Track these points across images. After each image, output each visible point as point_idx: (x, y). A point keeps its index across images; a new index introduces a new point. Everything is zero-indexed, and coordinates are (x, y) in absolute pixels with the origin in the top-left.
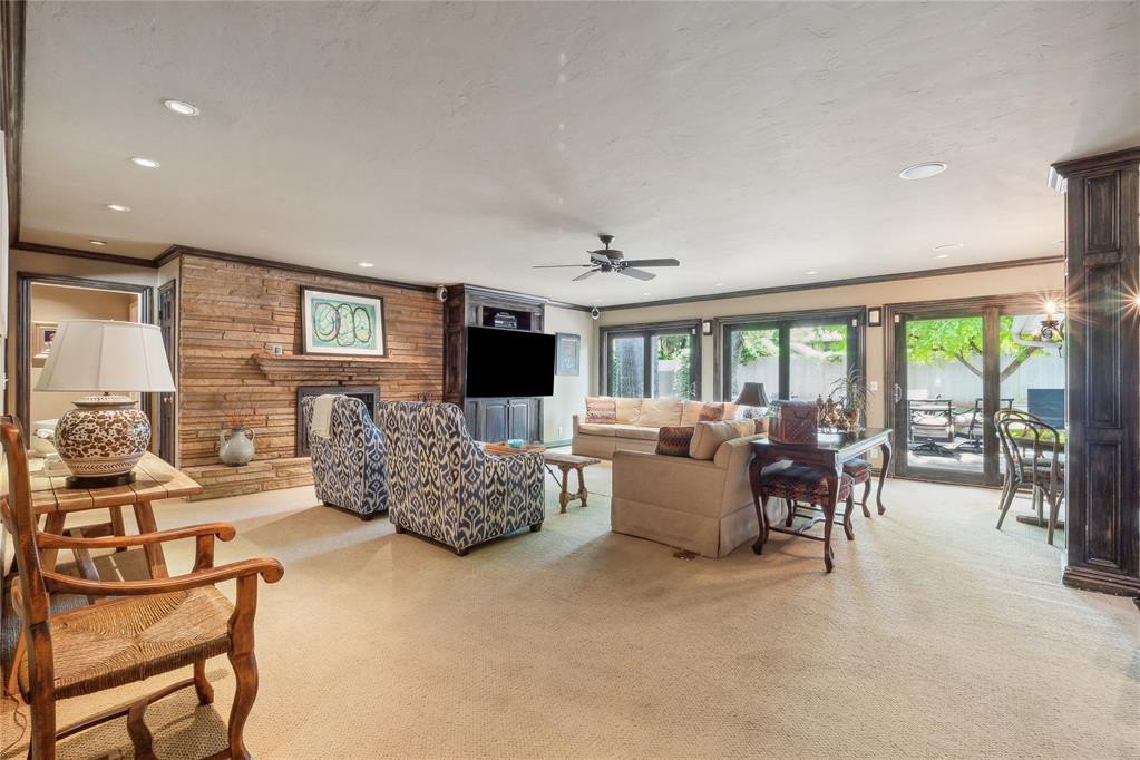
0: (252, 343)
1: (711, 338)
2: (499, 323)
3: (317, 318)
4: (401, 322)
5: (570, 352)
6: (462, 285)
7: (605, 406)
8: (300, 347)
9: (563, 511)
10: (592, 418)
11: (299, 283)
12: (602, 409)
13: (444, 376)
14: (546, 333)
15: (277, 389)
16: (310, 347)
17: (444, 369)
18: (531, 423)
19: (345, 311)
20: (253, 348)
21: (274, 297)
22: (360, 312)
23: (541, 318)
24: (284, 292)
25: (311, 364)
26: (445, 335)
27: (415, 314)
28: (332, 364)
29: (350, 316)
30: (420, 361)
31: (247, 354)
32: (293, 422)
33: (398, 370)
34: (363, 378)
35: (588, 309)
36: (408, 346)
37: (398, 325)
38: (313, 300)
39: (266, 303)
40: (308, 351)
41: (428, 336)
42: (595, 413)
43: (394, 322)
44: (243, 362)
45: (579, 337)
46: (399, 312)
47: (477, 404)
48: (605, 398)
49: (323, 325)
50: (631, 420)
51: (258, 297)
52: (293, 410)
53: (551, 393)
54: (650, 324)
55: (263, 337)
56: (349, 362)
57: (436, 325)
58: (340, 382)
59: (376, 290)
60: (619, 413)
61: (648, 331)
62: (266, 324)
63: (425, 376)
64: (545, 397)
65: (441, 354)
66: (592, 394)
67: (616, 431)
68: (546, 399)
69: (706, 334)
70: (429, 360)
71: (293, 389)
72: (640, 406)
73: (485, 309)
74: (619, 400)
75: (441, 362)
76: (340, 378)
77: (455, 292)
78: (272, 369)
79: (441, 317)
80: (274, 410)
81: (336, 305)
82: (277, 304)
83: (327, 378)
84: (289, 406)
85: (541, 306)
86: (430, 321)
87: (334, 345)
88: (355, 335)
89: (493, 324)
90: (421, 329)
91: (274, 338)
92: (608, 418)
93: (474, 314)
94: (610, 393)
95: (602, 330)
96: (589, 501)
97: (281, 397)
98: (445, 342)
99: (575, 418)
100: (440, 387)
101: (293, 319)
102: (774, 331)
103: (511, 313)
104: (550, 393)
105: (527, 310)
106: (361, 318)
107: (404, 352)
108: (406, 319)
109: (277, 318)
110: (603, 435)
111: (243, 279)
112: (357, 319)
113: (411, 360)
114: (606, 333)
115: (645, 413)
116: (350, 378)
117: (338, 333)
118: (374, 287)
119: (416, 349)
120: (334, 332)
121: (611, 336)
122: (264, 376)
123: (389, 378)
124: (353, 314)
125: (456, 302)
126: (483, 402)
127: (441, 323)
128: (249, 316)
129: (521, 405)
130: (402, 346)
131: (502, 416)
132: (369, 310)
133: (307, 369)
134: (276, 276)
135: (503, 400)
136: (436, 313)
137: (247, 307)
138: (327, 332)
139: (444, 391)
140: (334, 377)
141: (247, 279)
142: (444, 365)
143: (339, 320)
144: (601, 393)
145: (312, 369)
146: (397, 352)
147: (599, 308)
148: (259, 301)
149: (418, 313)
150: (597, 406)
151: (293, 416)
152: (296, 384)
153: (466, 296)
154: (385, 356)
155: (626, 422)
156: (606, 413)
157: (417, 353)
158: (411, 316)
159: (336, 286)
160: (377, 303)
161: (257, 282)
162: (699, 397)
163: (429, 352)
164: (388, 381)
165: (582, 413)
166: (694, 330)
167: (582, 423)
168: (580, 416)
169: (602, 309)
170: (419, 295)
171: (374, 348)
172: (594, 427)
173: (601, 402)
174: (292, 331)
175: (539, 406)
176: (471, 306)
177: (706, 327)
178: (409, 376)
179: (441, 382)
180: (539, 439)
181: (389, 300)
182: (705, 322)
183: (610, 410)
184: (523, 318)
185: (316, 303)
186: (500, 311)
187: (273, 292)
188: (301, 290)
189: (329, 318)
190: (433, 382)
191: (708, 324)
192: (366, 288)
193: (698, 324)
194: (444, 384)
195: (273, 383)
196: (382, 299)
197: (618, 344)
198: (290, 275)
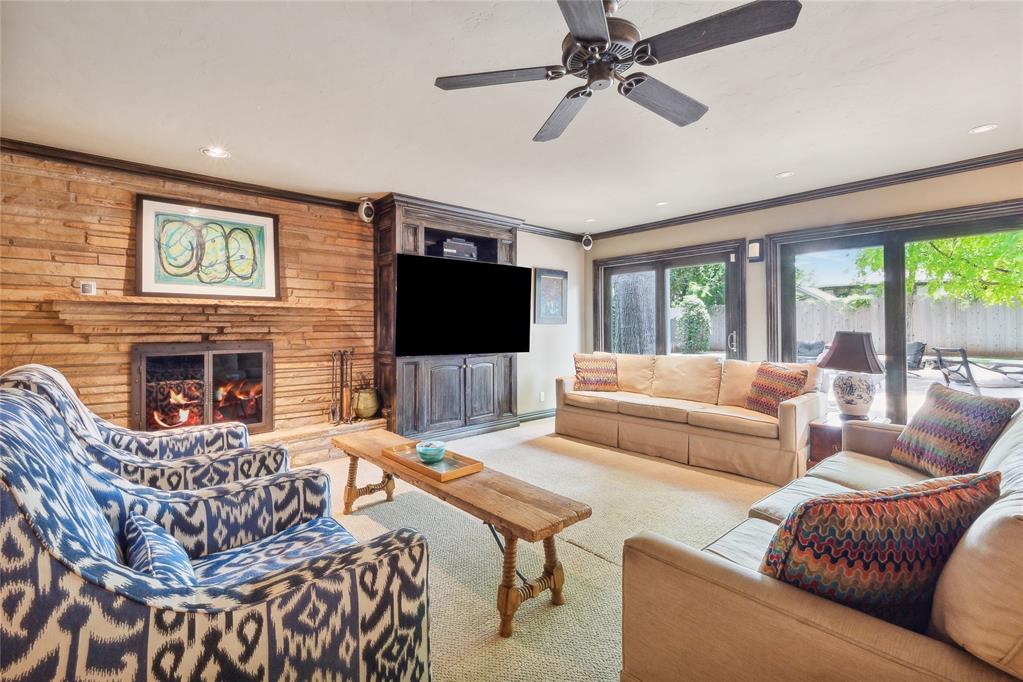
0: (48, 279)
1: (760, 267)
2: (450, 251)
3: (164, 241)
4: (308, 251)
5: (553, 292)
6: (391, 195)
7: (604, 365)
8: (133, 285)
9: (505, 632)
10: (583, 383)
11: (135, 190)
12: (597, 370)
13: (375, 326)
14: (519, 265)
15: (96, 347)
16: (149, 284)
17: (375, 317)
18: (499, 390)
19: (213, 234)
20: (49, 285)
21: (88, 209)
22: (239, 235)
23: (512, 247)
24: (109, 203)
25: (149, 309)
26: (375, 270)
27: (329, 240)
28: (184, 310)
29: (221, 241)
30: (341, 305)
31: (38, 295)
32: (125, 397)
33: (298, 319)
34: (242, 330)
35: (577, 238)
36: (320, 285)
37: (303, 255)
38: (157, 215)
39: (73, 217)
40: (145, 289)
41: (352, 271)
42: (587, 375)
43: (297, 251)
44: (31, 307)
45: (565, 274)
46: (305, 237)
47: (416, 365)
48: (601, 354)
49: (173, 251)
50: (641, 387)
51: (60, 207)
52: (124, 379)
53: (526, 349)
54: (665, 252)
55: (69, 269)
56: (216, 307)
57: (363, 257)
58: (206, 337)
59: (266, 205)
60: (621, 376)
61: (660, 261)
62: (76, 249)
63: (347, 327)
64: (519, 354)
65: (371, 296)
66: (584, 349)
67: (619, 404)
68: (520, 355)
69: (753, 260)
70: (352, 304)
71: (124, 348)
72: (652, 367)
73: (429, 233)
74: (622, 358)
75: (370, 306)
76: (204, 331)
77: (384, 208)
78: (78, 317)
79: (371, 245)
80: (88, 380)
81: (197, 223)
82: (95, 219)
83: (181, 330)
84: (119, 372)
85: (512, 231)
86: (353, 251)
87: (191, 282)
88: (229, 269)
89: (442, 253)
90: (339, 262)
91: (91, 270)
92: (606, 383)
93: (411, 239)
94: (607, 348)
95: (597, 264)
96: (567, 590)
97: (102, 360)
98: (375, 279)
99: (560, 383)
100: (370, 342)
101: (124, 243)
102: (875, 249)
103: (469, 238)
104: (524, 346)
105: (492, 236)
106: (240, 245)
107: (313, 294)
108: (315, 246)
109: (95, 241)
110: (599, 409)
111: (31, 179)
112: (233, 244)
113: (321, 304)
114: (603, 269)
115: (661, 377)
116: (221, 331)
117: (199, 264)
118: (263, 201)
119: (333, 288)
120: (194, 263)
121: (609, 271)
122: (68, 328)
123: (285, 329)
124: (227, 237)
125: (386, 223)
126: (427, 363)
127: (371, 253)
128: (43, 237)
129: (485, 365)
130: (310, 284)
131: (455, 381)
132: (254, 233)
133: (143, 318)
134: (93, 178)
135: (458, 359)
136: (362, 238)
137: (37, 223)
138: (181, 261)
139: (375, 345)
140: (192, 330)
141: (38, 180)
142: (375, 312)
143: (201, 246)
144: (596, 348)
145: (150, 318)
146: (302, 293)
147: (591, 236)
148: (61, 214)
149: (336, 238)
150: (591, 365)
151: (125, 388)
152: (129, 339)
153: (399, 213)
154: (279, 297)
155: (634, 390)
156: (604, 376)
157: (333, 295)
158: (323, 242)
159: (201, 197)
160: (268, 223)
161: (57, 186)
162: (742, 354)
163: (353, 293)
164: (285, 333)
165: (569, 376)
166: (733, 258)
167: (569, 390)
168: (565, 381)
169: (596, 237)
170: (337, 214)
171: (262, 286)
172: (587, 396)
173: (596, 360)
174: (123, 261)
175: (511, 365)
176: (407, 226)
177: (754, 250)
178: (317, 328)
179: (371, 334)
180: (511, 412)
181: (290, 220)
182: (751, 242)
183: (608, 371)
184: (487, 245)
185: (165, 221)
186: (452, 235)
187: (87, 201)
188: (138, 200)
189: (185, 242)
190: (359, 334)
191: (757, 245)
192: (252, 202)
193: (740, 246)
194: (375, 337)
195: (86, 338)
196: (276, 219)
197: (619, 280)
198: (117, 177)
